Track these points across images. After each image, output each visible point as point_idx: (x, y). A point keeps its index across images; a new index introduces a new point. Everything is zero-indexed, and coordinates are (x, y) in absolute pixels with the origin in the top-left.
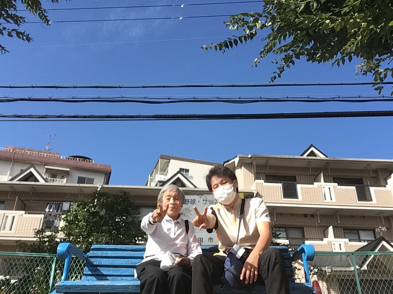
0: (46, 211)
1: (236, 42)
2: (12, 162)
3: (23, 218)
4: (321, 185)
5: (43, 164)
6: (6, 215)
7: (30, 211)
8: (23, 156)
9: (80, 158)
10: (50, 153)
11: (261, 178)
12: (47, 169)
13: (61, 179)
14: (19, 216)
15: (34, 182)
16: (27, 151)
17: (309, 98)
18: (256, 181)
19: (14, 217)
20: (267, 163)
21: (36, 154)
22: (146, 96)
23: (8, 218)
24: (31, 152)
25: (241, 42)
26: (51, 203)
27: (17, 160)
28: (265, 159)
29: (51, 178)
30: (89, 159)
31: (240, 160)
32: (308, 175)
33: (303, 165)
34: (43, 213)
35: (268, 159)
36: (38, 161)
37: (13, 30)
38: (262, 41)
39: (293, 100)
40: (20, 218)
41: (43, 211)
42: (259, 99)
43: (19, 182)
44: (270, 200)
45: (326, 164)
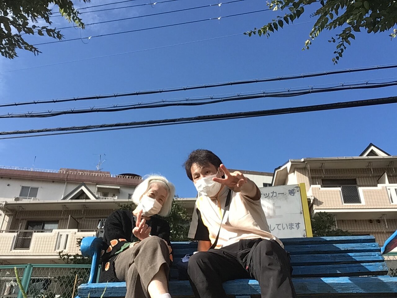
0: (98, 228)
1: (281, 23)
2: (66, 184)
3: (76, 236)
4: (386, 187)
5: (94, 183)
6: (60, 233)
7: (83, 229)
8: (75, 178)
9: (129, 176)
10: (101, 172)
11: (317, 183)
12: (98, 188)
13: (112, 197)
14: (72, 235)
15: (85, 200)
16: (79, 172)
17: (368, 84)
18: (312, 186)
19: (67, 236)
20: (322, 166)
21: (87, 174)
22: (187, 98)
23: (62, 236)
24: (83, 172)
25: (287, 22)
26: (102, 220)
27: (70, 181)
28: (320, 162)
29: (103, 197)
30: (138, 176)
31: (292, 165)
32: (371, 177)
33: (364, 166)
34: (96, 230)
35: (323, 162)
36: (89, 181)
37: (43, 28)
38: (311, 17)
39: (349, 87)
40: (73, 236)
41: (95, 228)
42: (311, 90)
43: (70, 200)
44: (330, 206)
45: (389, 163)
